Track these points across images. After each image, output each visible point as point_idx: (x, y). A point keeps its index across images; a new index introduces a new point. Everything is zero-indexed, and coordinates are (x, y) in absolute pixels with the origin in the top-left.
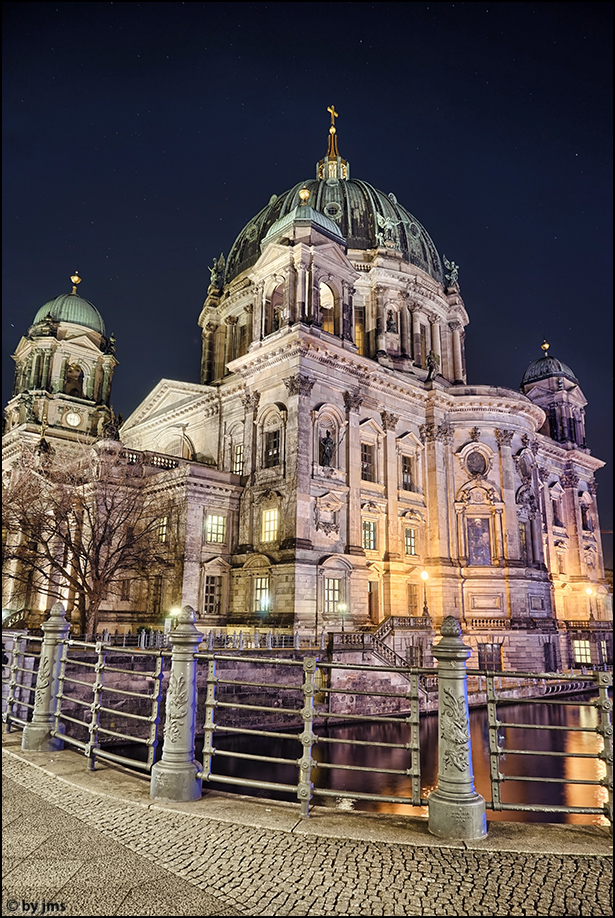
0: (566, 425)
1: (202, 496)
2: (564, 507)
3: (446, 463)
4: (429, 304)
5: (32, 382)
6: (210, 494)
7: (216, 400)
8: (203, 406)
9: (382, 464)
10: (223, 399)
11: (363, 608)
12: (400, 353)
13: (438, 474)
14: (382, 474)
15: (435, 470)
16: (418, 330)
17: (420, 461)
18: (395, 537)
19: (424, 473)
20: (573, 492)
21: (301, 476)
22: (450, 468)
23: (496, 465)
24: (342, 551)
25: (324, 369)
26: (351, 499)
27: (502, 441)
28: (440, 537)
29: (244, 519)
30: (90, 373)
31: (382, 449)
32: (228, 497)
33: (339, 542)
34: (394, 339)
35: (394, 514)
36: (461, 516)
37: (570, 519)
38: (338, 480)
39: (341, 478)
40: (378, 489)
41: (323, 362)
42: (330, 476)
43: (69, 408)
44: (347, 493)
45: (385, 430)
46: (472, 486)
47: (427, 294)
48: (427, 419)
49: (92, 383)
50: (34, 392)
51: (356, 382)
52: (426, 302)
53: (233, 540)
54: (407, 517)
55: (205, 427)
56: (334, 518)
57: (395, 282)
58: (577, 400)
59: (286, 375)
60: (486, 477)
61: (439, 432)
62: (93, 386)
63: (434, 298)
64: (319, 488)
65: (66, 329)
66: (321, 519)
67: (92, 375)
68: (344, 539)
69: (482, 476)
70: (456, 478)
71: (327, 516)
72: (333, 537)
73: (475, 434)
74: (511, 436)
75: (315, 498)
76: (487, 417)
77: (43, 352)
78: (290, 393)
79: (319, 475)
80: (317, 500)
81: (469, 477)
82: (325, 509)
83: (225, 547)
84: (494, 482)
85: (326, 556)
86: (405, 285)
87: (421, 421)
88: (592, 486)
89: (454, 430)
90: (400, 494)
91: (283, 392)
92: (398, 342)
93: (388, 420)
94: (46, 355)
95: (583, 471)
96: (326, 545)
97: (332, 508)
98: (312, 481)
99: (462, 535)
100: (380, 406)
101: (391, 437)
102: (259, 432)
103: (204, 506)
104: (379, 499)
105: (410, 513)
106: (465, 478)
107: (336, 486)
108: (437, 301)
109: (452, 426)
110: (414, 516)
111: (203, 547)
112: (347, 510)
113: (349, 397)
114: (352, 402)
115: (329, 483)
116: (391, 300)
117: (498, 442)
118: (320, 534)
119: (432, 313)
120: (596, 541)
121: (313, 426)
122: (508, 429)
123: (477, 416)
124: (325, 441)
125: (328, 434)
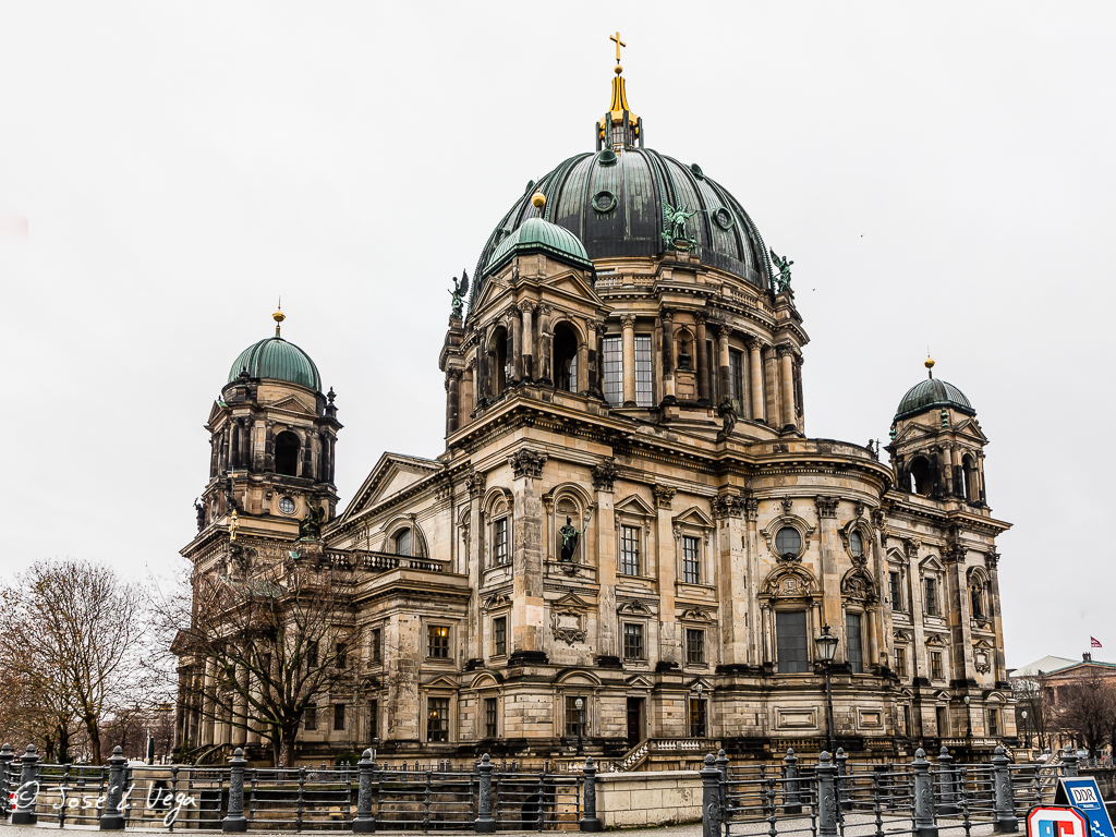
0: (950, 476)
1: (418, 604)
2: (945, 588)
3: (745, 542)
4: (743, 325)
5: (230, 459)
6: (428, 601)
8: (432, 488)
9: (651, 551)
11: (620, 730)
13: (733, 558)
14: (652, 564)
15: (730, 555)
16: (726, 361)
17: (711, 543)
18: (670, 642)
19: (715, 558)
20: (957, 567)
21: (530, 576)
22: (753, 550)
23: (814, 543)
24: (590, 662)
25: (560, 440)
26: (602, 599)
27: (823, 512)
28: (736, 639)
29: (473, 628)
30: (304, 443)
31: (652, 533)
32: (452, 603)
33: (586, 652)
34: (688, 378)
35: (669, 613)
36: (767, 612)
37: (952, 605)
38: (583, 577)
39: (588, 574)
40: (645, 583)
41: (558, 431)
42: (571, 574)
43: (281, 490)
44: (596, 593)
45: (656, 508)
46: (780, 572)
47: (738, 311)
48: (719, 488)
49: (308, 456)
50: (233, 475)
51: (608, 451)
52: (739, 321)
53: (461, 654)
54: (688, 617)
55: (437, 512)
56: (579, 624)
57: (689, 301)
58: (970, 439)
59: (511, 451)
60: (800, 560)
61: (734, 505)
62: (310, 459)
63: (750, 315)
64: (557, 588)
65: (268, 388)
66: (560, 626)
67: (308, 445)
68: (594, 648)
69: (793, 559)
70: (761, 563)
71: (569, 623)
72: (578, 646)
73: (786, 503)
74: (836, 504)
75: (552, 601)
76: (802, 480)
77: (241, 421)
78: (516, 473)
79: (555, 573)
80: (554, 603)
81: (778, 561)
82: (567, 615)
83: (452, 663)
84: (811, 565)
85: (565, 671)
86: (703, 303)
87: (711, 491)
88: (991, 558)
89: (759, 501)
90: (679, 587)
91: (509, 471)
92: (694, 382)
93: (662, 496)
94: (245, 425)
95: (977, 538)
96: (567, 657)
97: (575, 612)
98: (546, 581)
99: (769, 635)
100: (646, 478)
101: (665, 516)
102: (486, 522)
103: (421, 616)
104: (647, 596)
105: (694, 610)
106: (773, 561)
107: (580, 585)
108: (755, 317)
109: (756, 495)
110: (699, 615)
111: (423, 665)
112: (597, 612)
113: (597, 472)
114: (604, 477)
115: (569, 582)
116: (683, 325)
117: (818, 513)
118: (561, 645)
119: (747, 335)
120: (993, 632)
121: (548, 513)
122: (831, 495)
123: (788, 480)
124: (565, 530)
125: (569, 521)
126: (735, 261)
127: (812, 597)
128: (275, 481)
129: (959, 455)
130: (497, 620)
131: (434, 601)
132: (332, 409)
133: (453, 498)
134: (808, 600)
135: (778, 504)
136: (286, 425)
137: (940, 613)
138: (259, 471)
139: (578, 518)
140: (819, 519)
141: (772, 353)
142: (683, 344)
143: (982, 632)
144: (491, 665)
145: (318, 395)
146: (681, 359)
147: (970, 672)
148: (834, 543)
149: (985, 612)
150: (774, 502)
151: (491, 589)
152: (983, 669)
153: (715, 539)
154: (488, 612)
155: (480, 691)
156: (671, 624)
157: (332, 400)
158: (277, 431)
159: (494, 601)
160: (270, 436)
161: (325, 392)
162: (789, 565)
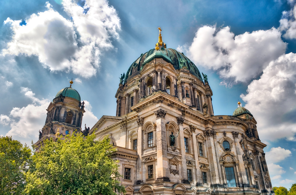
0: (251, 131)
1: (122, 160)
2: (255, 162)
3: (215, 145)
4: (199, 88)
5: (53, 118)
6: (125, 159)
7: (125, 122)
8: (119, 125)
9: (191, 146)
10: (128, 122)
12: (191, 105)
13: (212, 149)
14: (192, 150)
15: (211, 148)
16: (196, 97)
17: (205, 145)
19: (207, 149)
20: (258, 156)
22: (216, 147)
23: (234, 146)
24: (180, 182)
25: (169, 108)
26: (183, 160)
27: (235, 136)
28: (216, 175)
29: (139, 169)
30: (75, 115)
31: (191, 140)
32: (132, 160)
33: (179, 178)
34: (189, 100)
35: (198, 166)
36: (223, 166)
37: (258, 167)
38: (177, 152)
39: (178, 151)
40: (191, 156)
41: (169, 105)
42: (174, 150)
43: (66, 128)
44: (181, 157)
45: (192, 132)
46: (225, 154)
47: (198, 85)
48: (206, 128)
49: (75, 119)
50: (54, 122)
51: (181, 113)
52: (198, 87)
53: (134, 179)
54: (203, 168)
55: (120, 133)
56: (176, 168)
57: (188, 80)
58: (254, 122)
59: (156, 110)
60: (231, 151)
61: (211, 133)
62: (76, 120)
63: (201, 86)
64: (171, 155)
65: (67, 99)
66: (172, 168)
67: (76, 116)
68: (181, 177)
69: (229, 150)
70: (219, 151)
71: (174, 167)
72: (177, 175)
73: (224, 134)
74: (238, 134)
75: (169, 159)
76: (228, 127)
77: (58, 107)
78: (157, 117)
79: (170, 150)
80: (170, 160)
81: (224, 151)
82: (173, 164)
83: (131, 181)
84: (234, 152)
85: (174, 185)
86: (191, 81)
87: (204, 129)
88: (264, 154)
89: (216, 133)
90: (199, 157)
91: (155, 116)
92: (190, 101)
93: (193, 129)
94: (59, 109)
95: (260, 149)
96: (174, 180)
97: (175, 164)
98: (168, 152)
99: (224, 175)
100: (189, 123)
101: (194, 135)
102: (144, 134)
103: (123, 164)
104: (192, 160)
105: (203, 166)
106: (223, 151)
107: (176, 154)
108: (202, 87)
109: (215, 131)
110: (205, 167)
111: (123, 182)
112: (181, 164)
113: (179, 119)
114: (180, 121)
115: (174, 153)
116: (187, 86)
117: (233, 137)
118: (172, 175)
119: (200, 91)
120: (268, 176)
121: (167, 130)
122: (237, 132)
123: (224, 127)
124: (171, 136)
125: (172, 133)
126: (195, 74)
127: (235, 162)
128: (66, 125)
129: (252, 126)
130: (148, 166)
131: (127, 159)
132: (83, 107)
133: (127, 128)
134: (234, 163)
135: (222, 133)
136: (71, 110)
137: (255, 170)
138: (61, 122)
139: (174, 133)
140: (234, 138)
141: (206, 97)
142: (187, 91)
143: (266, 176)
144: (147, 182)
145: (80, 103)
146: (187, 95)
147: (266, 188)
148: (239, 146)
149: (265, 170)
150: (221, 133)
151: (147, 155)
152: (268, 187)
153: (206, 143)
154: (145, 163)
155: (144, 192)
156: (199, 170)
157: (83, 104)
158: (68, 111)
159: (149, 159)
160: (66, 112)
161: (82, 102)
162: (228, 152)
